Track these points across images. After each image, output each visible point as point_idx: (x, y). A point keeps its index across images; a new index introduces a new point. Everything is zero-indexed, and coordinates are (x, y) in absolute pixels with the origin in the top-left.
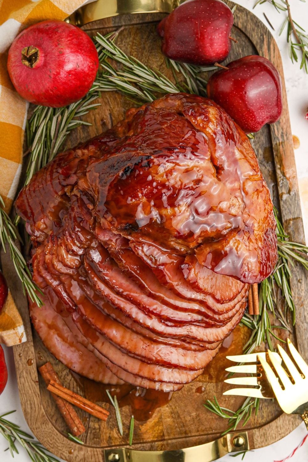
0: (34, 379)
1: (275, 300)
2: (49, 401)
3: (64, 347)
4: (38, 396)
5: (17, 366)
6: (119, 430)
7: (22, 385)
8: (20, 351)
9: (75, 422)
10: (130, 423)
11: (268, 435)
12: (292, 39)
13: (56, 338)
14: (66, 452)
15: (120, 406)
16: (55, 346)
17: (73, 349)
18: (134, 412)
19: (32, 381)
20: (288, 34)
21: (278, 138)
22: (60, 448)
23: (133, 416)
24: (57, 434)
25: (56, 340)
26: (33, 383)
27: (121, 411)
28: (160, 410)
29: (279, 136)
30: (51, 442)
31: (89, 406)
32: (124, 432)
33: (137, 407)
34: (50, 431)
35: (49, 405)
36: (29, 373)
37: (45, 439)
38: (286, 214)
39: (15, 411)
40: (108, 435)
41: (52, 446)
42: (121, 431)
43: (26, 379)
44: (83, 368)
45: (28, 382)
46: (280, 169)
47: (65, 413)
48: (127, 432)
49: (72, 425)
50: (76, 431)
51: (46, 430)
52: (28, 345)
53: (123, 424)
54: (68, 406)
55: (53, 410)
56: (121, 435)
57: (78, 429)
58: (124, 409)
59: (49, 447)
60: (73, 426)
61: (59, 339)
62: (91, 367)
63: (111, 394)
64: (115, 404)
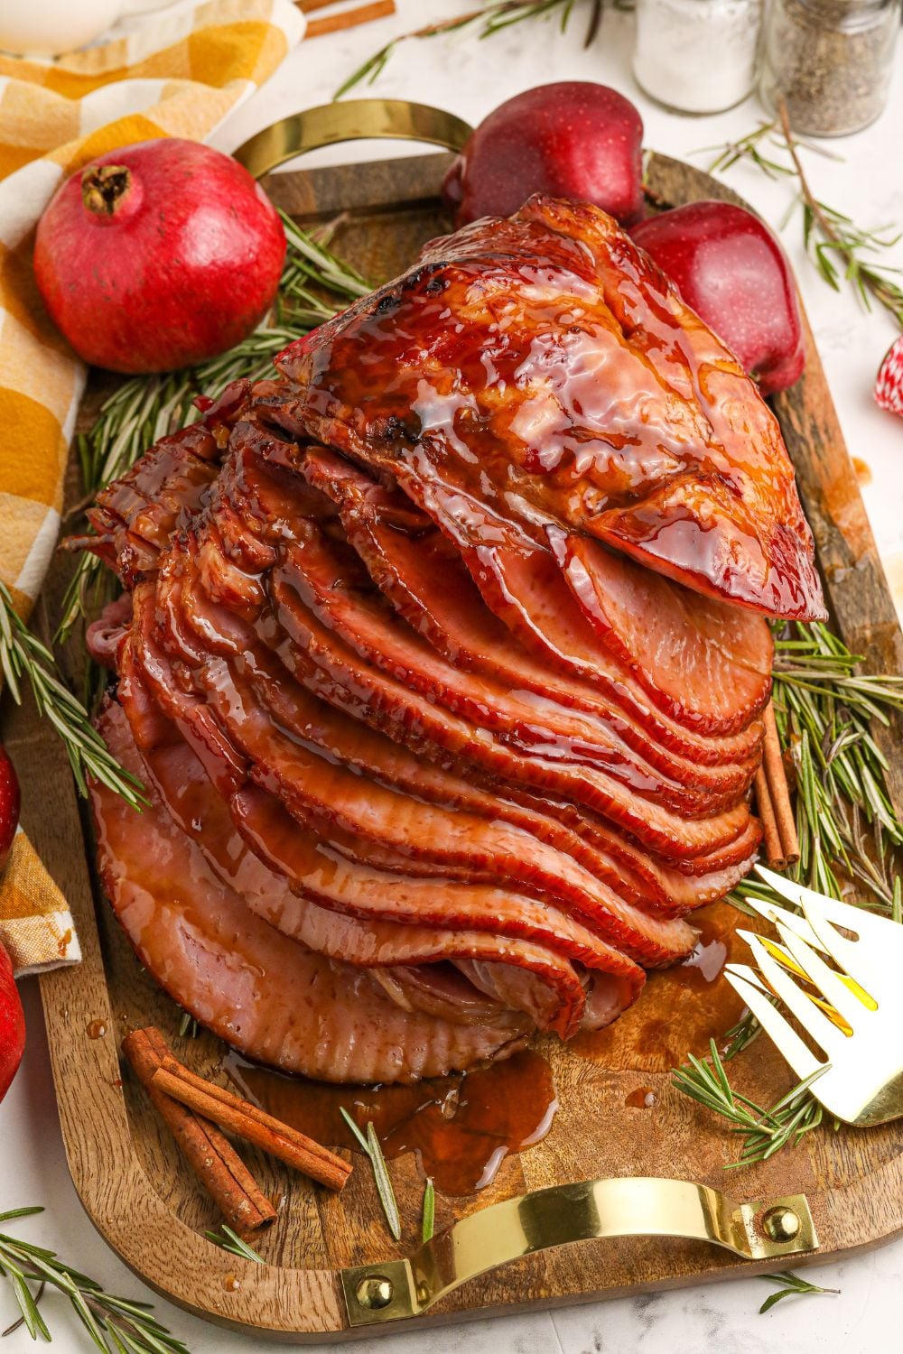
0: (107, 1074)
1: (847, 831)
2: (157, 1151)
3: (204, 959)
4: (120, 1125)
5: (52, 1040)
6: (387, 1225)
7: (70, 1094)
8: (63, 999)
9: (245, 1186)
10: (423, 1203)
11: (876, 1204)
12: (817, 237)
13: (182, 929)
14: (213, 1284)
15: (389, 1154)
16: (176, 958)
17: (232, 959)
18: (432, 1167)
19: (100, 1082)
20: (807, 229)
21: (803, 439)
22: (194, 1274)
23: (430, 1182)
24: (184, 1233)
25: (179, 934)
26: (106, 1087)
27: (391, 1171)
28: (518, 1160)
29: (807, 434)
30: (163, 1258)
31: (288, 1138)
32: (403, 1231)
33: (442, 1154)
34: (161, 1224)
35: (155, 1165)
36: (92, 1060)
37: (145, 1251)
38: (849, 614)
39: (41, 1209)
40: (351, 1243)
41: (168, 1269)
42: (396, 1227)
43: (81, 1077)
44: (265, 1029)
45: (89, 1087)
46: (819, 510)
47: (209, 1162)
48: (414, 1230)
49: (234, 1196)
50: (247, 1210)
51: (149, 1220)
52: (91, 983)
53: (401, 1209)
54: (218, 1143)
55: (170, 1177)
56: (394, 1240)
57: (254, 1204)
58: (399, 1162)
59: (160, 1274)
60: (238, 1196)
61: (190, 930)
62: (292, 1022)
63: (355, 1121)
64: (372, 1146)
